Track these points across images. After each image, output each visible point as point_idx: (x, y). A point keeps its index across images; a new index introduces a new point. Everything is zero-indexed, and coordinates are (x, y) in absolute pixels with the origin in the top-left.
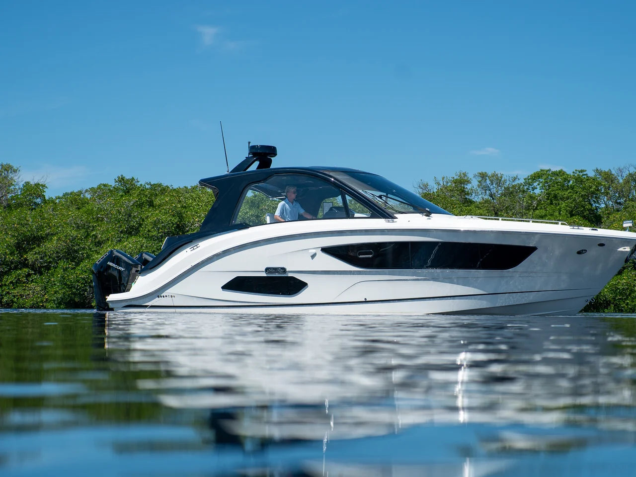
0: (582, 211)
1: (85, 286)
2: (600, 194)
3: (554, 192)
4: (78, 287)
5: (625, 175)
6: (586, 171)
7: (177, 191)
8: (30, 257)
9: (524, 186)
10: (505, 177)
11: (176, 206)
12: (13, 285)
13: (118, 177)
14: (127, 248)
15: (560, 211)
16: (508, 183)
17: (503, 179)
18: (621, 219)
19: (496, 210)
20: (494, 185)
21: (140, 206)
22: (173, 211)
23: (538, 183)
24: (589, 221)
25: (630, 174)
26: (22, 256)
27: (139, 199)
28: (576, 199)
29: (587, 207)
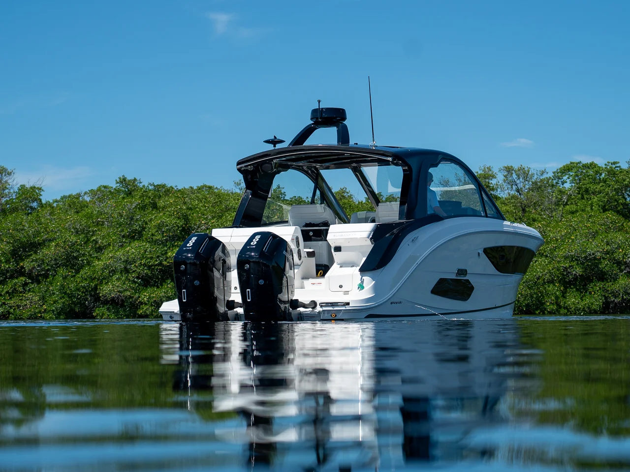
0: (615, 206)
1: (86, 295)
3: (585, 186)
4: (78, 296)
6: (618, 163)
7: (182, 192)
8: (27, 264)
9: (552, 180)
10: (532, 170)
11: (181, 208)
12: (9, 295)
13: (120, 178)
14: (130, 254)
15: (592, 206)
16: (535, 178)
17: (530, 173)
19: (523, 206)
21: (143, 208)
22: (178, 213)
23: (567, 176)
24: (623, 217)
26: (18, 264)
27: (142, 201)
28: (608, 193)
29: (621, 201)
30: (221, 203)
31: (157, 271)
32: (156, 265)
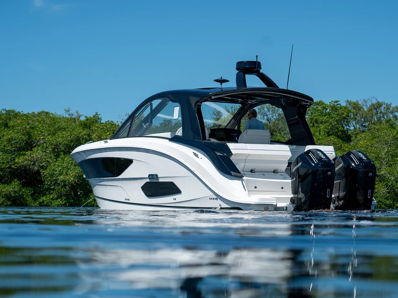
0: (336, 132)
2: (350, 119)
3: (315, 117)
5: (368, 105)
6: (339, 101)
7: (27, 116)
11: (26, 127)
15: (320, 132)
18: (365, 138)
20: (270, 112)
22: (23, 131)
24: (342, 140)
25: (372, 104)
28: (332, 123)
29: (340, 129)
30: (55, 124)
31: (7, 172)
32: (7, 168)
